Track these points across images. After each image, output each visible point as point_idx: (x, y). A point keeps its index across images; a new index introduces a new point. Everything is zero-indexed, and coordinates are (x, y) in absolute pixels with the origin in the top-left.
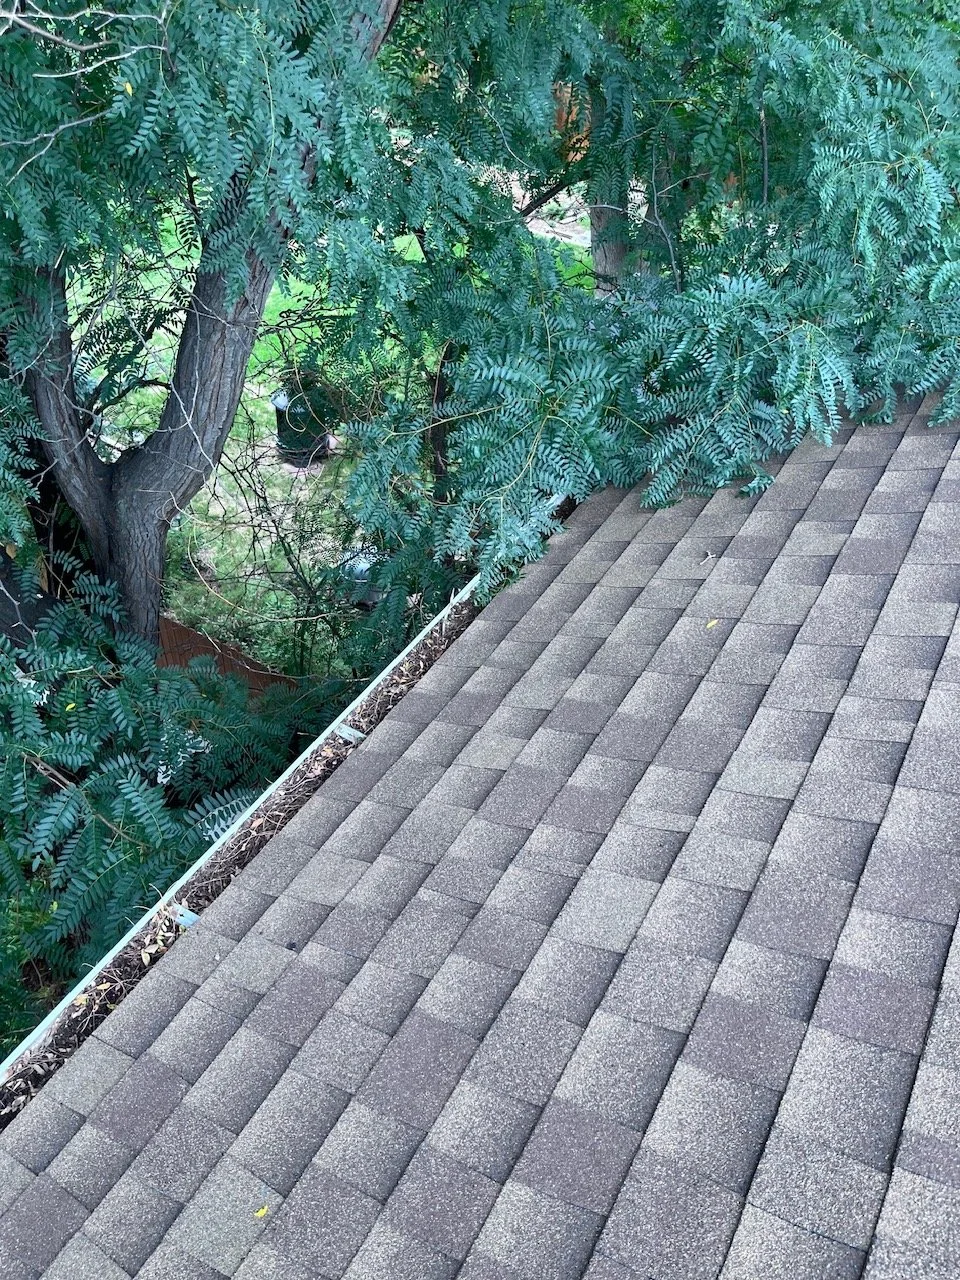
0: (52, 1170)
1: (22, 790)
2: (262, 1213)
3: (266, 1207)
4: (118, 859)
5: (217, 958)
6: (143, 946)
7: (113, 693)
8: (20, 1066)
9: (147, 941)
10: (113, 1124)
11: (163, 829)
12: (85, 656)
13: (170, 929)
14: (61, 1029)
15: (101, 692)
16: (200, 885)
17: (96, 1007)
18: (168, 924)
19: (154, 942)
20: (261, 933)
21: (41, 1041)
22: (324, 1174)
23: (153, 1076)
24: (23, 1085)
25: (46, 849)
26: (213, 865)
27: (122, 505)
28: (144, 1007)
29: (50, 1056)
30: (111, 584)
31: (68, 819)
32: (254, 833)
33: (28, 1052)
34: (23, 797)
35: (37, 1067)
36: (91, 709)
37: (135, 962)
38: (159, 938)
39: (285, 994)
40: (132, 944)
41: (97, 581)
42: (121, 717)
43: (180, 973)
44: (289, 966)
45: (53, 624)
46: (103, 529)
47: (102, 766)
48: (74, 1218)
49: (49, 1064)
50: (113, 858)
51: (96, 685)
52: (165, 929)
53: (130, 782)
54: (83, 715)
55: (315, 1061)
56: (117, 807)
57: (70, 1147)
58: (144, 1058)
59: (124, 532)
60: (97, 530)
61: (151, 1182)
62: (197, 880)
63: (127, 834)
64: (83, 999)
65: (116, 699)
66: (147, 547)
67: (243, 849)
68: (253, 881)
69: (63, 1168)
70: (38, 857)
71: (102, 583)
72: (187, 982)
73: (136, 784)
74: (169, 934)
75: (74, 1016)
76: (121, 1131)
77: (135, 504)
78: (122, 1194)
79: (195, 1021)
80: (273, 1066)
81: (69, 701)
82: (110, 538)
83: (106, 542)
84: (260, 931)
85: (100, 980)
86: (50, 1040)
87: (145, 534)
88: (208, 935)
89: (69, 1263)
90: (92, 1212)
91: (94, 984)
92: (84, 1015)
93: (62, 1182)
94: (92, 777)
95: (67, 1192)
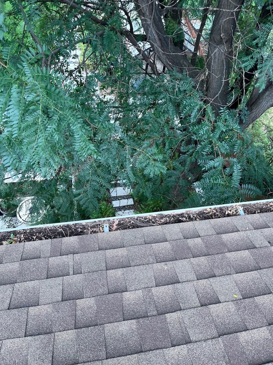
0: (189, 240)
1: (208, 149)
2: (235, 296)
3: (237, 296)
4: (220, 182)
5: (247, 228)
6: (228, 210)
7: (239, 141)
8: (189, 212)
9: (229, 209)
10: (206, 243)
11: (236, 184)
12: (240, 128)
13: (236, 211)
14: (200, 212)
15: (236, 139)
16: (248, 207)
17: (210, 214)
18: (236, 209)
19: (230, 211)
20: (262, 232)
21: (196, 211)
22: (256, 303)
23: (220, 242)
24: (187, 217)
25: (208, 167)
26: (254, 205)
27: (267, 93)
28: (223, 224)
29: (195, 215)
30: (249, 112)
31: (216, 165)
32: (269, 206)
33: (192, 211)
34: (206, 151)
35: (191, 215)
36: (231, 141)
37: (224, 212)
38: (232, 211)
39: (263, 253)
40: (226, 207)
41: (247, 109)
42: (236, 148)
43: (236, 224)
44: (266, 247)
45: (229, 113)
46: (256, 97)
47: (230, 158)
48: (189, 255)
49: (194, 217)
50: (219, 181)
51: (236, 136)
52: (235, 210)
53: (237, 167)
54: (228, 141)
55: (265, 275)
56: (228, 170)
57: (194, 239)
58: (219, 235)
59: (261, 101)
60: (255, 96)
61: (210, 264)
62: (249, 205)
63: (225, 178)
64: (209, 210)
65: (238, 143)
66: (263, 108)
67: (264, 207)
68: (265, 218)
69: (191, 242)
70: (205, 168)
71: (247, 111)
72: (237, 227)
73: (238, 169)
74: (235, 212)
75: (205, 211)
76: (207, 246)
77: (270, 95)
78: (202, 260)
79: (235, 238)
80: (252, 266)
81: (228, 136)
82: (256, 100)
83: (254, 101)
84: (262, 231)
85: (215, 209)
86: (197, 212)
87: (265, 104)
88: (247, 221)
89: (184, 263)
90: (194, 257)
91: (213, 209)
92: (207, 213)
93: (190, 245)
94: (226, 159)
95: (189, 248)
